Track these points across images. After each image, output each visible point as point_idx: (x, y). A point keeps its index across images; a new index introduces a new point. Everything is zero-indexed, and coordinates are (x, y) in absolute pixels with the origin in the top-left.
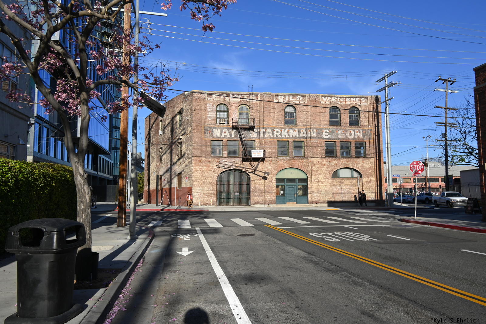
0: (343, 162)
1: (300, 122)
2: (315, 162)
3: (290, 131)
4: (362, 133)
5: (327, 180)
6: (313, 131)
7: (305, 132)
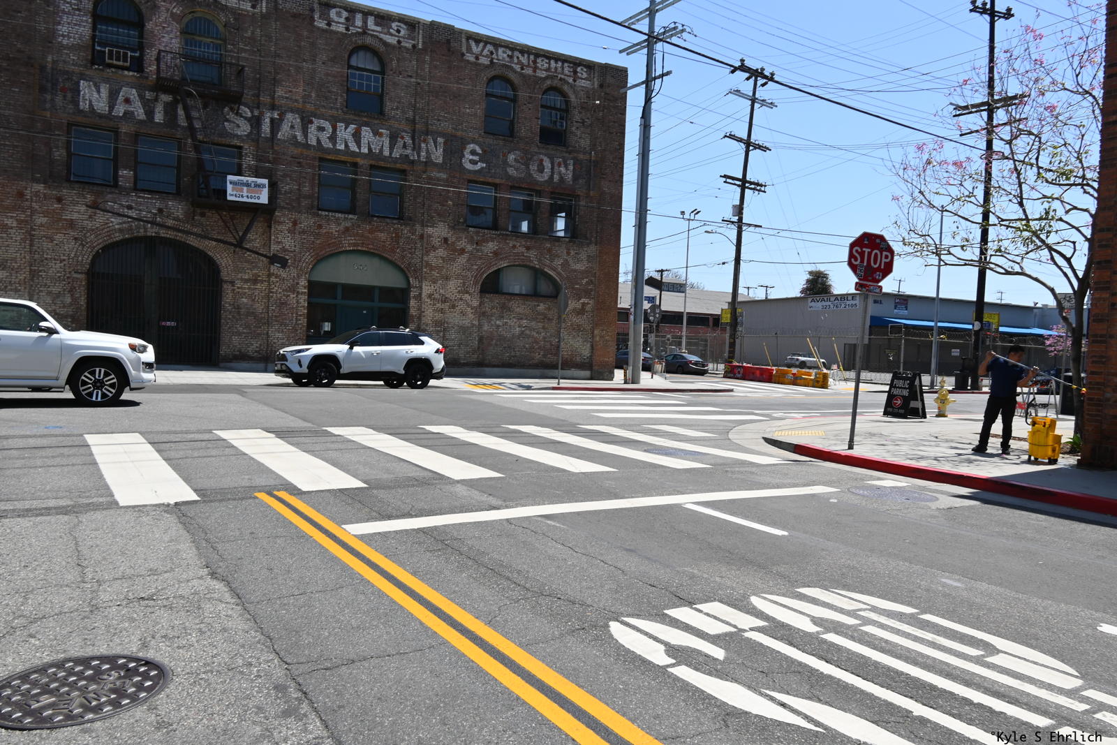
0: (514, 247)
1: (397, 108)
2: (436, 242)
3: (363, 133)
4: (571, 168)
5: (467, 297)
6: (435, 142)
7: (409, 141)
